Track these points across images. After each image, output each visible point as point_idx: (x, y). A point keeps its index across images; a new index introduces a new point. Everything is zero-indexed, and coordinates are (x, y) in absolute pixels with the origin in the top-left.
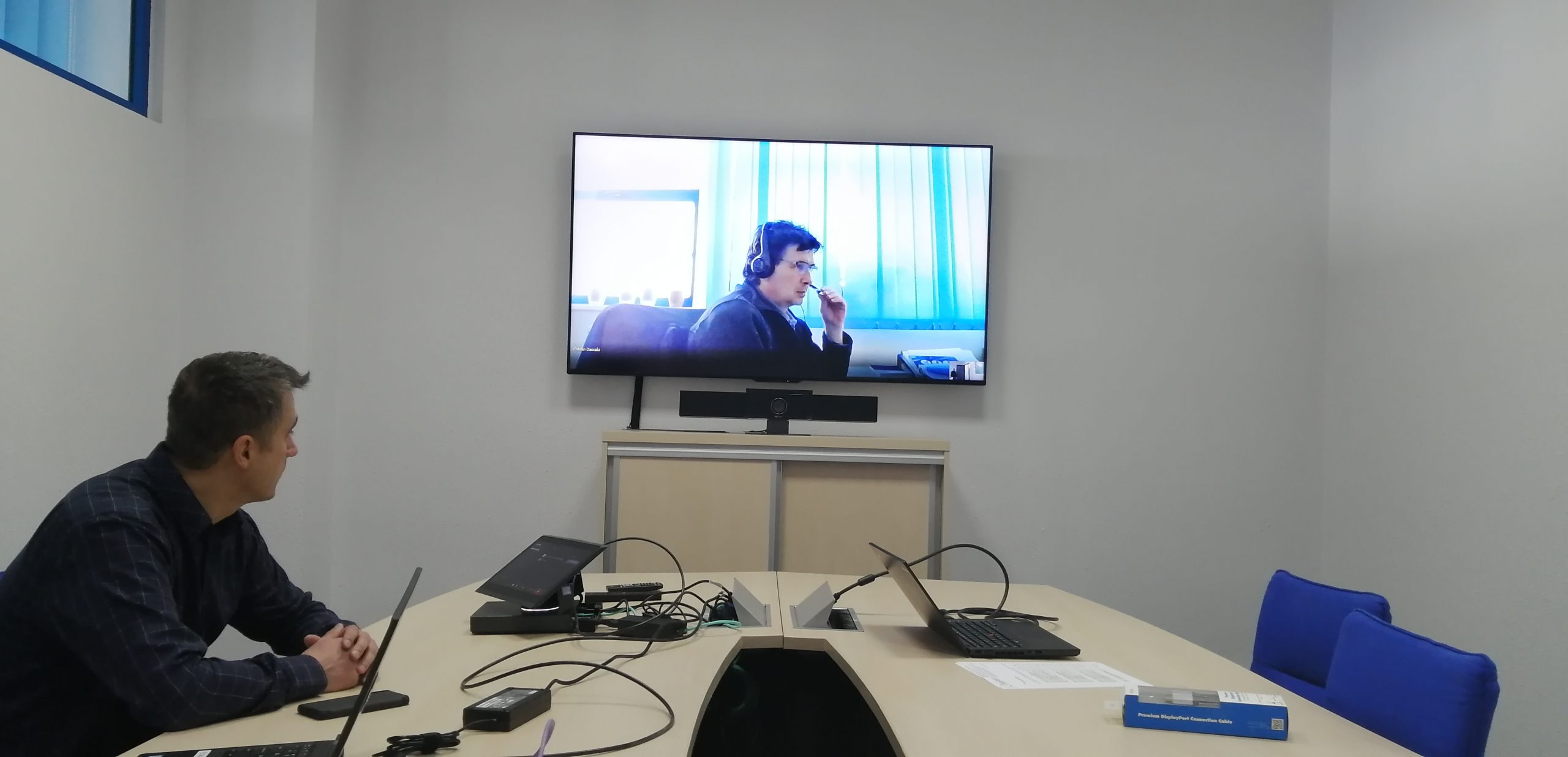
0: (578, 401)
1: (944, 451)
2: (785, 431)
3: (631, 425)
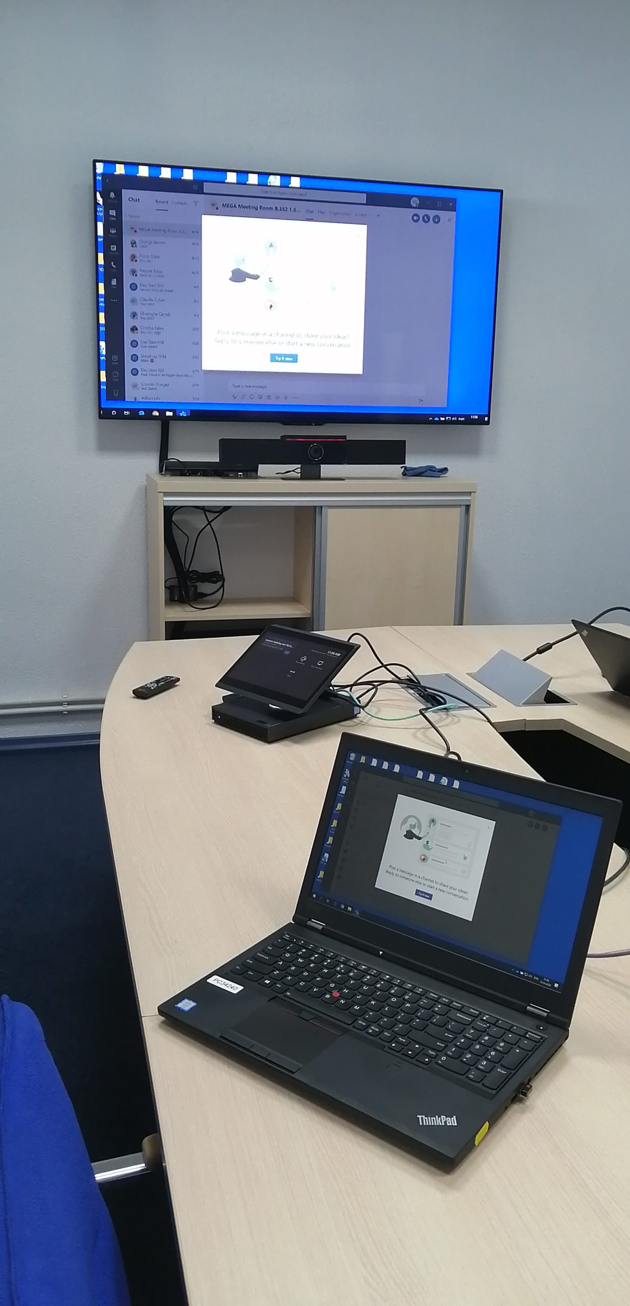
0: (105, 446)
1: (471, 492)
2: (317, 476)
3: (161, 471)
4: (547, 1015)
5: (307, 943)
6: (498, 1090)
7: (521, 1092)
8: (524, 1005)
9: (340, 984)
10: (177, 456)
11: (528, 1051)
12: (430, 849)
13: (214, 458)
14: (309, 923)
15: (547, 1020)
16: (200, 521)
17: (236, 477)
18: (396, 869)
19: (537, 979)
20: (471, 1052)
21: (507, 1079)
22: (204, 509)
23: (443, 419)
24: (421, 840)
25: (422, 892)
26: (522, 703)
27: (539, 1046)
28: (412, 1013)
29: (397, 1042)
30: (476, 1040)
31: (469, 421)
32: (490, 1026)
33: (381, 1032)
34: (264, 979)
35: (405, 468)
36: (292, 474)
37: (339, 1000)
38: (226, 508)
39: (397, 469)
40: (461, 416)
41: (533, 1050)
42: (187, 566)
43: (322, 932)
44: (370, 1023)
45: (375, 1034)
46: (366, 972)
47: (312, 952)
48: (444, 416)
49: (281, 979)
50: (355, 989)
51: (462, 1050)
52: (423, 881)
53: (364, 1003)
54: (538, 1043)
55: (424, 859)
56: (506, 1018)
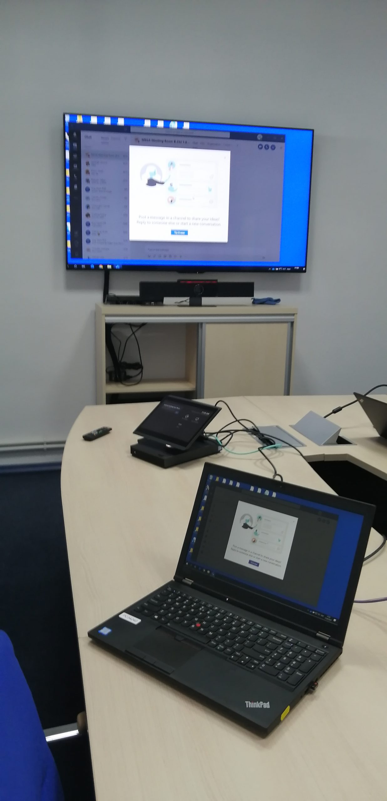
0: (70, 286)
1: (294, 314)
2: (199, 305)
3: (104, 301)
4: (329, 639)
5: (181, 593)
6: (296, 685)
7: (311, 688)
8: (315, 632)
9: (201, 619)
10: (115, 292)
11: (316, 661)
12: (258, 535)
13: (136, 293)
14: (184, 580)
15: (328, 642)
16: (128, 332)
17: (150, 305)
18: (237, 547)
19: (323, 616)
20: (280, 662)
21: (302, 679)
22: (131, 325)
23: (277, 269)
24: (253, 529)
25: (253, 562)
26: (323, 443)
27: (324, 658)
28: (245, 637)
29: (235, 655)
30: (285, 654)
31: (293, 270)
32: (293, 646)
33: (225, 648)
34: (154, 615)
35: (254, 299)
36: (184, 303)
37: (200, 628)
38: (143, 325)
39: (249, 300)
40: (289, 267)
41: (320, 661)
42: (120, 359)
43: (192, 586)
44: (218, 643)
45: (222, 650)
46: (217, 611)
47: (184, 599)
48: (278, 267)
49: (165, 615)
50: (211, 621)
51: (275, 660)
52: (254, 555)
53: (215, 631)
54: (323, 656)
55: (254, 541)
56: (303, 640)
